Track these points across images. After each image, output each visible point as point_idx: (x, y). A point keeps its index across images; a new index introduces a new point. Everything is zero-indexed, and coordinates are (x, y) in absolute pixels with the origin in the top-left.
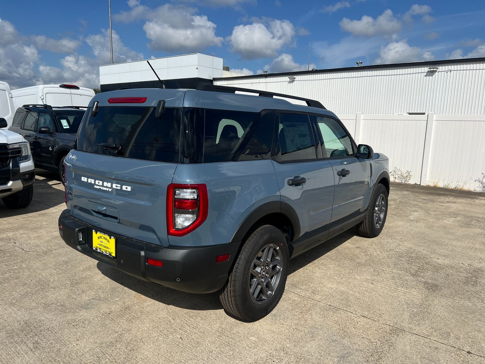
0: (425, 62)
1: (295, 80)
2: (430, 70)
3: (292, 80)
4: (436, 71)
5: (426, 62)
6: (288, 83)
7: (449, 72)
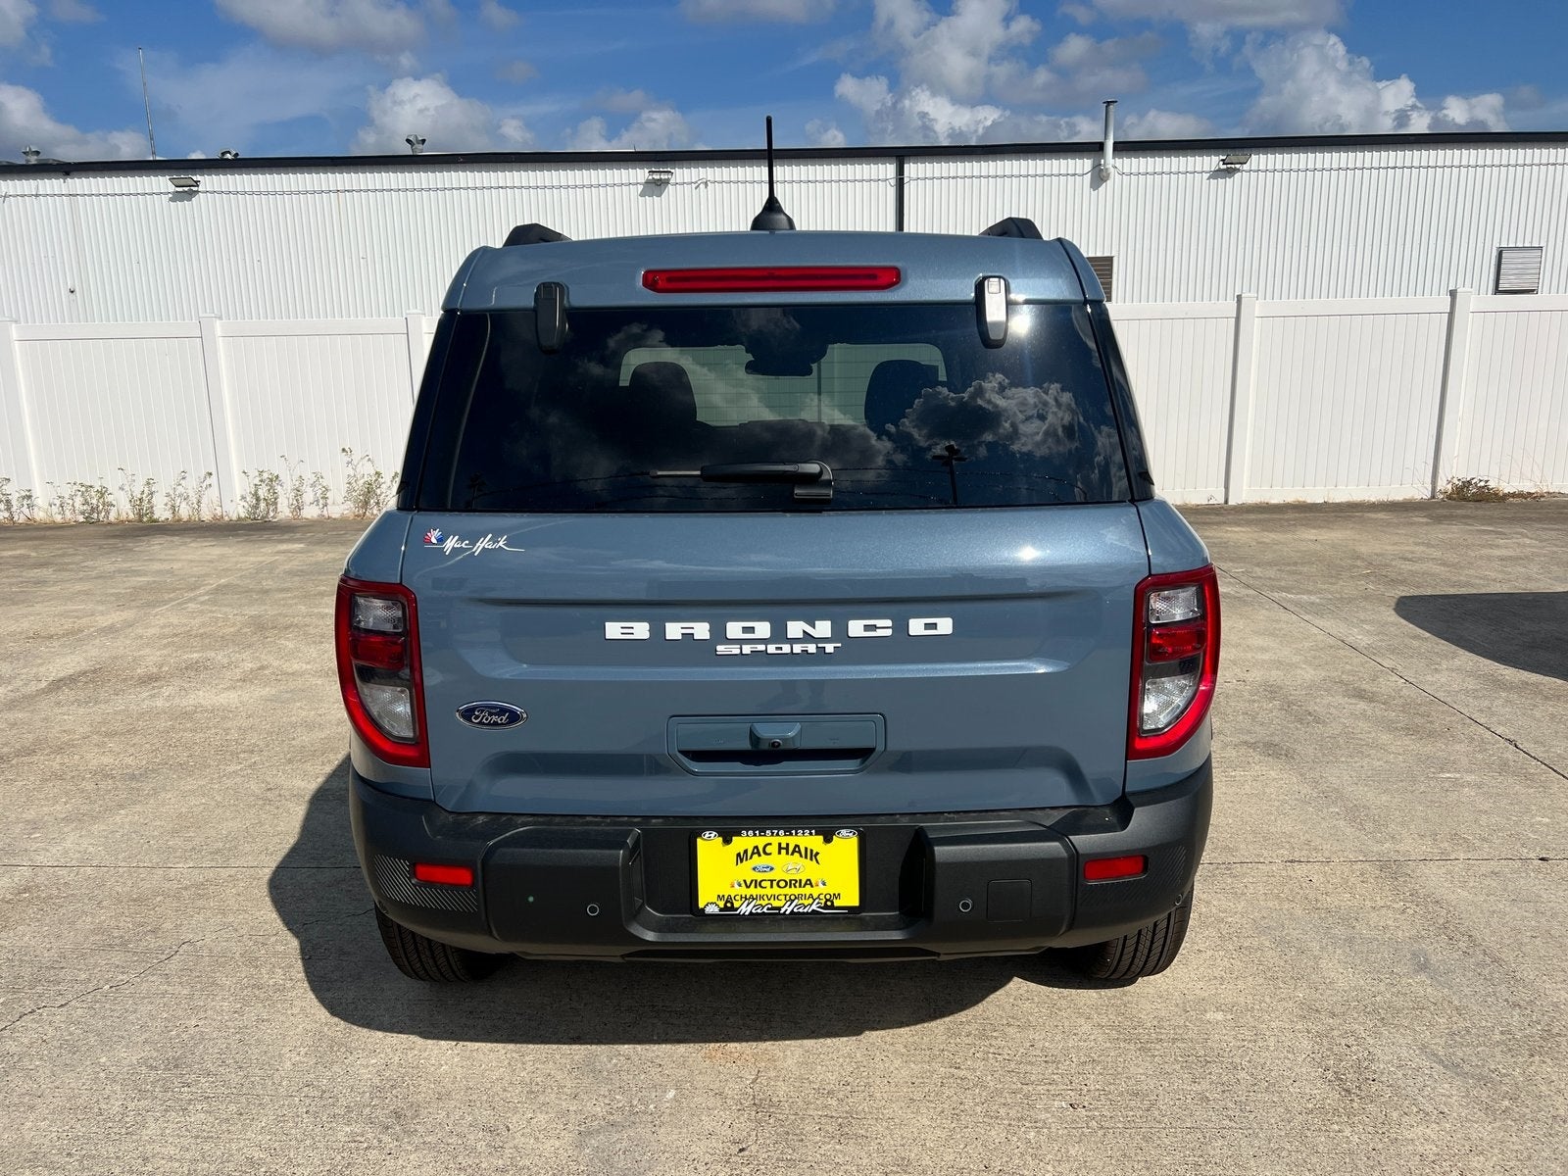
0: (636, 153)
1: (198, 192)
2: (650, 177)
3: (186, 189)
4: (667, 182)
5: (639, 152)
6: (171, 200)
7: (702, 186)
